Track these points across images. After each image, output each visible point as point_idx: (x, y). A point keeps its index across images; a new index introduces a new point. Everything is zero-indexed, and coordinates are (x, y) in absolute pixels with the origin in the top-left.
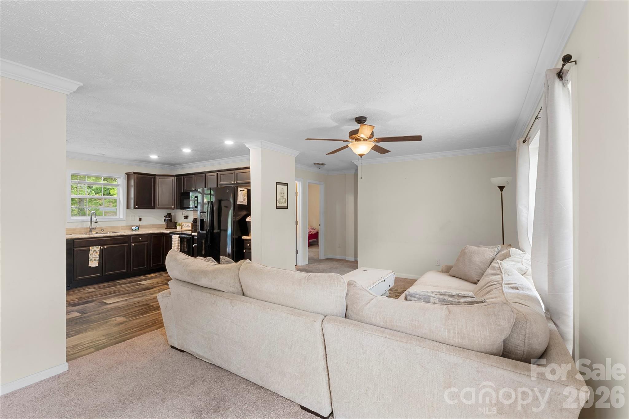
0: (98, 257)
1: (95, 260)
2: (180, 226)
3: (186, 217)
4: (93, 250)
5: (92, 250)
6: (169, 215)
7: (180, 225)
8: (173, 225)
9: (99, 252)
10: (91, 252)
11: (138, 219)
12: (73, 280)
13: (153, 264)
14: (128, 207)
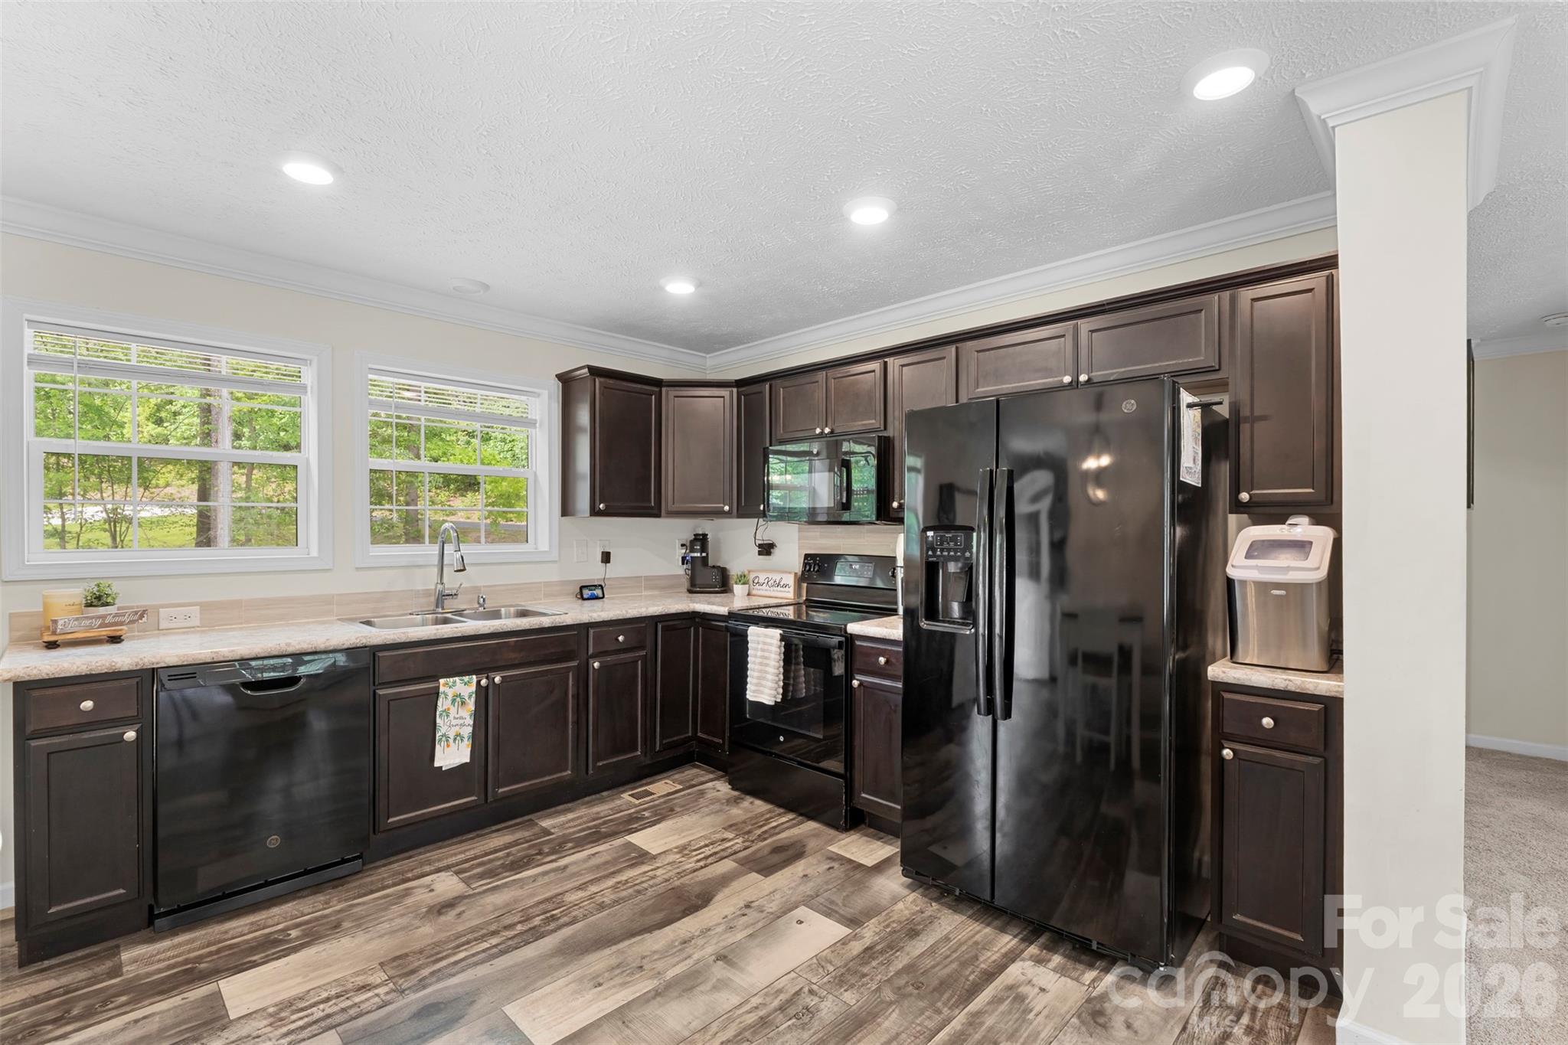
0: (472, 723)
1: (458, 736)
2: (744, 584)
3: (766, 549)
4: (450, 692)
5: (446, 695)
6: (701, 540)
7: (743, 579)
8: (715, 578)
9: (473, 699)
10: (442, 704)
11: (599, 557)
12: (374, 832)
13: (662, 737)
14: (567, 509)
